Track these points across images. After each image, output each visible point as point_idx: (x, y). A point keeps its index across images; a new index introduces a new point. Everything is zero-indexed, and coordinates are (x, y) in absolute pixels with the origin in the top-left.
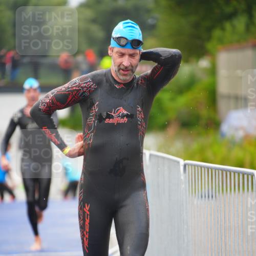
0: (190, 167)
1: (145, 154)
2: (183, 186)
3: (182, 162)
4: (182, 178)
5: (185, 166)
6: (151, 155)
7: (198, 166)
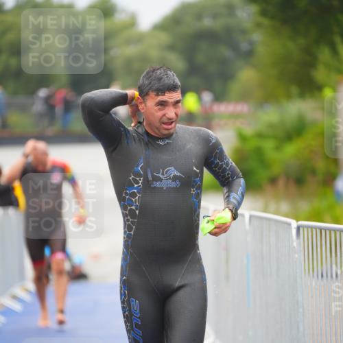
0: (305, 229)
1: (243, 216)
2: (297, 256)
3: (294, 224)
4: (295, 244)
5: (298, 228)
6: (251, 217)
7: (316, 228)
